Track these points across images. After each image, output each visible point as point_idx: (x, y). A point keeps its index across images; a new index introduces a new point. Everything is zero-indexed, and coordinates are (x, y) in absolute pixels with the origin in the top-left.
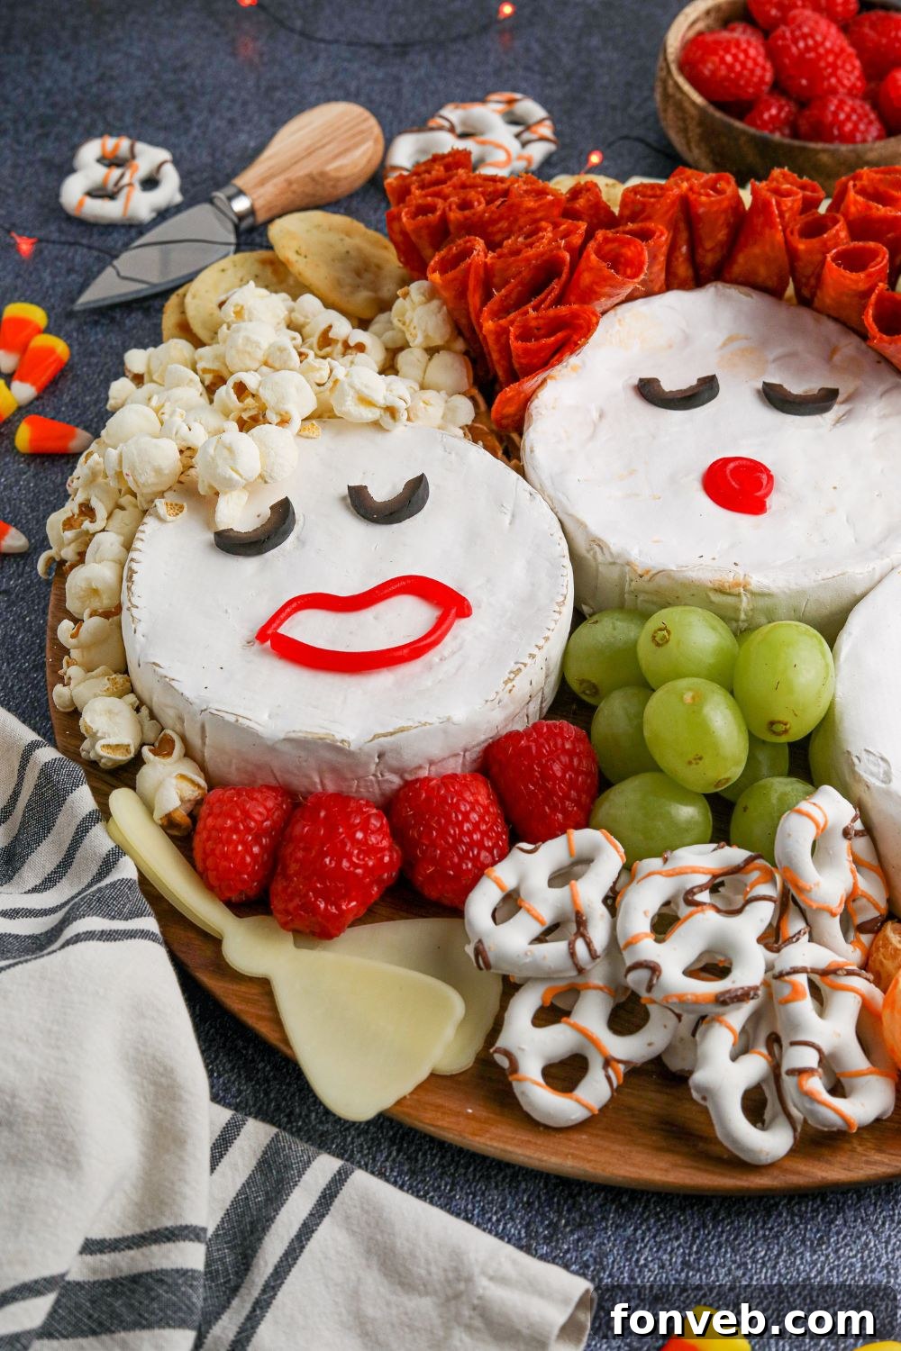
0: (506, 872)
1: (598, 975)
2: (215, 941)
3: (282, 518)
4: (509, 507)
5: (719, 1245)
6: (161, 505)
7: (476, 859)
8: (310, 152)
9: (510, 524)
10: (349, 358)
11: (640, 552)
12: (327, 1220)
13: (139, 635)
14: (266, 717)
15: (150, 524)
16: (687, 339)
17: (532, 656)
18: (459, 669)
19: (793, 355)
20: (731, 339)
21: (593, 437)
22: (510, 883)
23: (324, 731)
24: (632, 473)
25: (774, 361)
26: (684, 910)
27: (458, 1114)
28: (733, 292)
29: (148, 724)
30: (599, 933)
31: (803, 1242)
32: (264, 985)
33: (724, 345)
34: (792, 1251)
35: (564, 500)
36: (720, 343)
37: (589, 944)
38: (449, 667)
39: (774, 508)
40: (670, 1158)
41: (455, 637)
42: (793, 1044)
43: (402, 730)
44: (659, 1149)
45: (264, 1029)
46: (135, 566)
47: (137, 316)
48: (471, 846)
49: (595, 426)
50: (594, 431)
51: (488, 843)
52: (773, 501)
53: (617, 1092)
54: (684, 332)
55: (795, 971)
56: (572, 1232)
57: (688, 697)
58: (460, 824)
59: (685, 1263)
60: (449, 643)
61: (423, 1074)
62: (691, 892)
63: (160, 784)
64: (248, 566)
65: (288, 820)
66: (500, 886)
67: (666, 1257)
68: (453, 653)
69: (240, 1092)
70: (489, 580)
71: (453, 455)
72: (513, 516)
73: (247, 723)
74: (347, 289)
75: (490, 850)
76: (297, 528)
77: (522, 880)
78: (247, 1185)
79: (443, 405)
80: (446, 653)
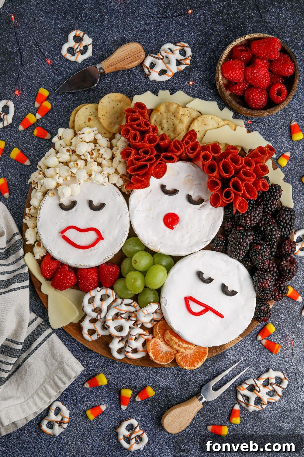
0: (93, 293)
1: (101, 320)
2: (41, 284)
3: (73, 204)
4: (120, 214)
5: (111, 362)
6: (50, 193)
7: (89, 288)
8: (124, 59)
9: (119, 218)
10: (102, 159)
11: (142, 235)
12: (45, 342)
13: (39, 224)
14: (57, 253)
15: (47, 197)
16: (179, 173)
17: (110, 256)
18: (96, 253)
19: (200, 184)
20: (189, 176)
21: (146, 197)
22: (93, 295)
23: (66, 260)
24: (151, 209)
25: (196, 185)
26: (119, 317)
27: (72, 331)
28: (192, 166)
29: (38, 238)
30: (103, 315)
31: (125, 366)
32: (47, 296)
33: (187, 176)
34: (122, 367)
35: (132, 216)
36: (186, 176)
37: (100, 317)
38: (94, 252)
39: (176, 228)
40: (105, 351)
41: (98, 245)
42: (129, 346)
43: (80, 265)
44: (103, 349)
45: (45, 304)
46: (42, 207)
47: (71, 96)
48: (88, 286)
49: (148, 194)
50: (147, 196)
51: (92, 285)
52: (176, 227)
53: (99, 339)
54: (178, 171)
55: (132, 335)
56: (87, 351)
57: (133, 281)
58: (88, 282)
59: (104, 363)
60: (97, 246)
61: (68, 323)
62: (121, 314)
63: (37, 253)
64: (65, 212)
65: (58, 268)
66: (91, 295)
67: (101, 361)
68: (97, 248)
69: (40, 306)
70: (110, 232)
71: (114, 196)
72: (120, 217)
73: (53, 254)
74: (113, 125)
75: (92, 287)
76: (76, 206)
77: (96, 295)
78: (34, 330)
79: (117, 179)
80: (95, 248)
